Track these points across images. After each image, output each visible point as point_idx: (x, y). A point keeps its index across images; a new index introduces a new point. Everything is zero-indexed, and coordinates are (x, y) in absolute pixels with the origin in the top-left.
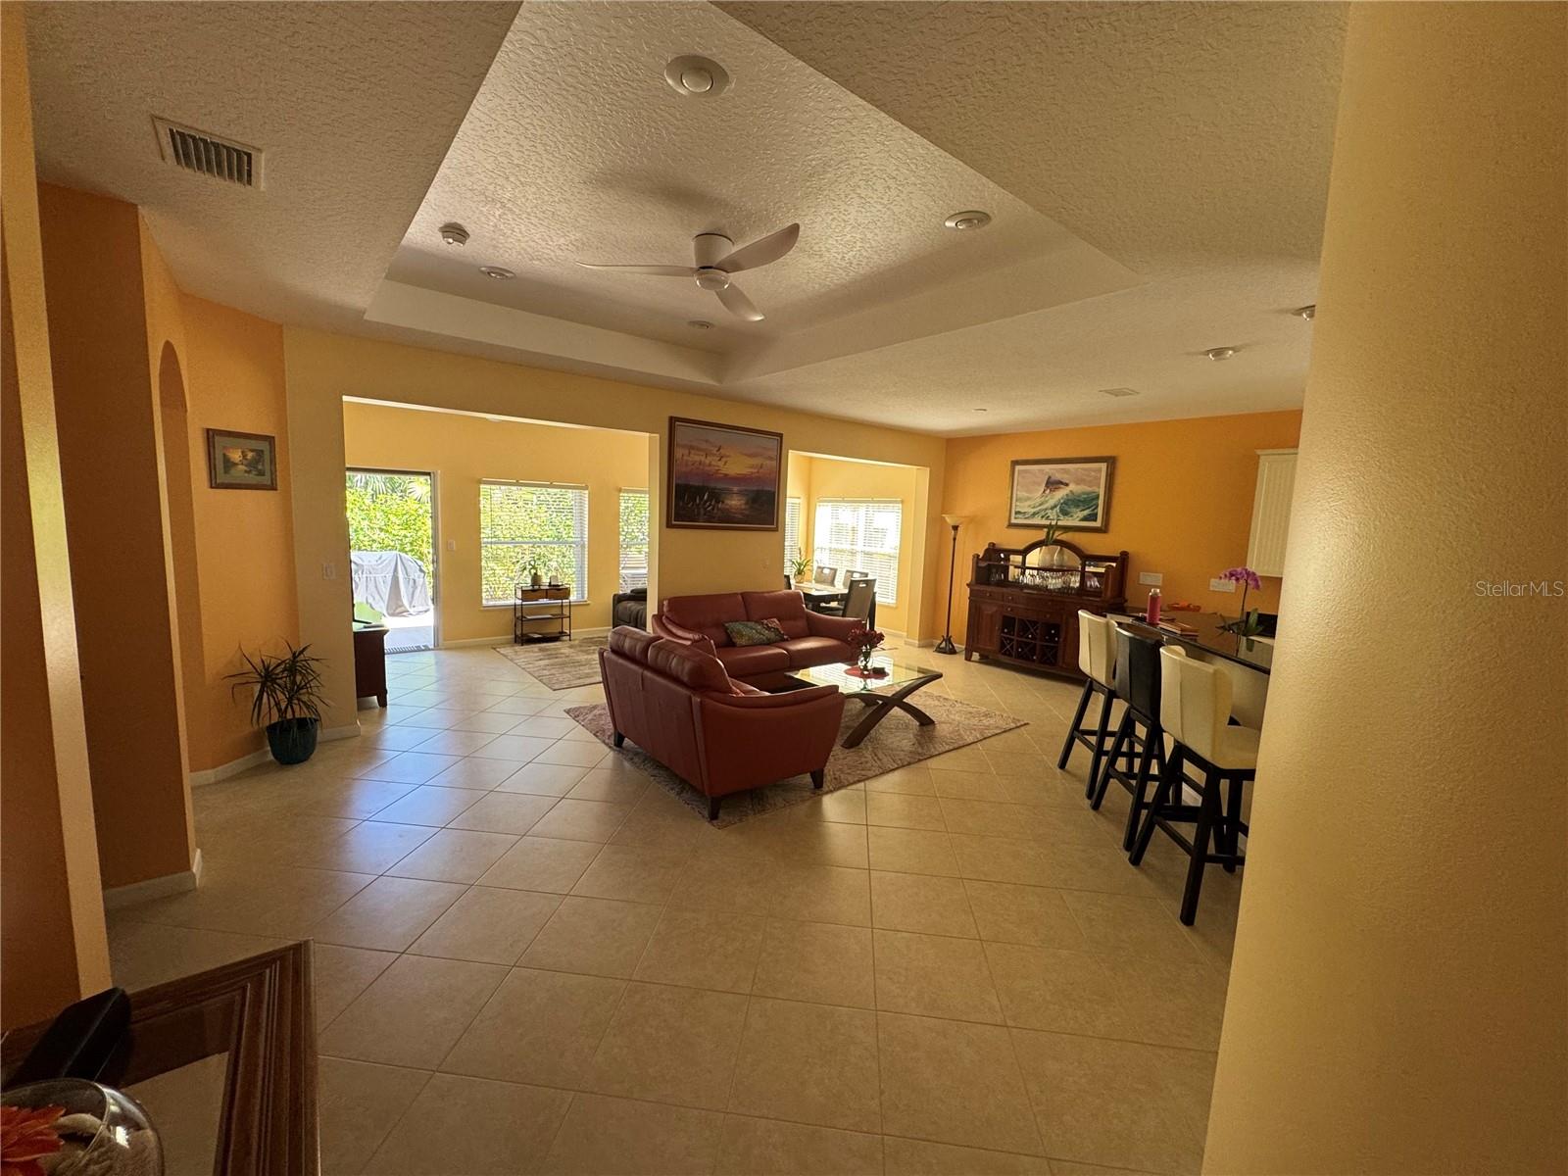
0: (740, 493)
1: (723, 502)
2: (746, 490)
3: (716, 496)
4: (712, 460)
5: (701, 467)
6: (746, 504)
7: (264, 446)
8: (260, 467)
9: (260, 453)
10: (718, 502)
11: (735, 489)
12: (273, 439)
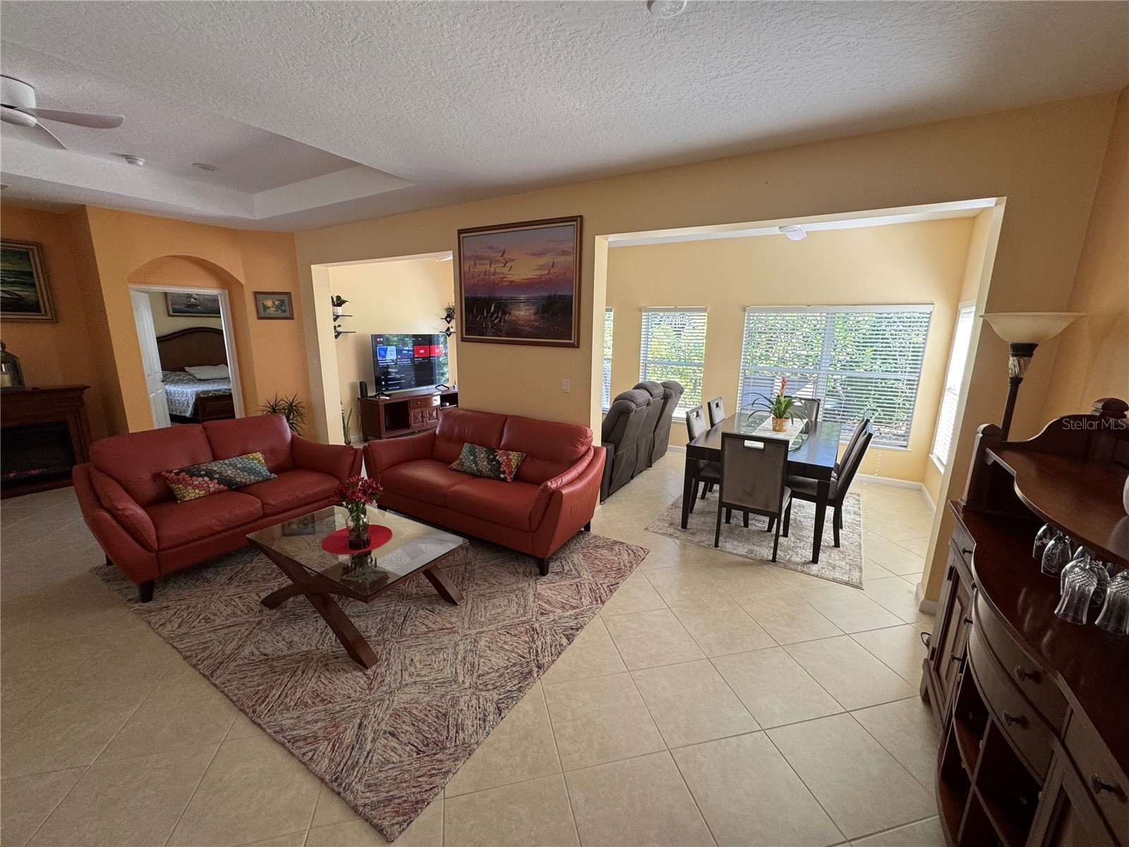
0: (527, 301)
1: (510, 314)
2: (535, 298)
4: (497, 268)
5: (487, 277)
7: (285, 298)
8: (283, 308)
9: (282, 301)
11: (522, 297)
12: (290, 293)
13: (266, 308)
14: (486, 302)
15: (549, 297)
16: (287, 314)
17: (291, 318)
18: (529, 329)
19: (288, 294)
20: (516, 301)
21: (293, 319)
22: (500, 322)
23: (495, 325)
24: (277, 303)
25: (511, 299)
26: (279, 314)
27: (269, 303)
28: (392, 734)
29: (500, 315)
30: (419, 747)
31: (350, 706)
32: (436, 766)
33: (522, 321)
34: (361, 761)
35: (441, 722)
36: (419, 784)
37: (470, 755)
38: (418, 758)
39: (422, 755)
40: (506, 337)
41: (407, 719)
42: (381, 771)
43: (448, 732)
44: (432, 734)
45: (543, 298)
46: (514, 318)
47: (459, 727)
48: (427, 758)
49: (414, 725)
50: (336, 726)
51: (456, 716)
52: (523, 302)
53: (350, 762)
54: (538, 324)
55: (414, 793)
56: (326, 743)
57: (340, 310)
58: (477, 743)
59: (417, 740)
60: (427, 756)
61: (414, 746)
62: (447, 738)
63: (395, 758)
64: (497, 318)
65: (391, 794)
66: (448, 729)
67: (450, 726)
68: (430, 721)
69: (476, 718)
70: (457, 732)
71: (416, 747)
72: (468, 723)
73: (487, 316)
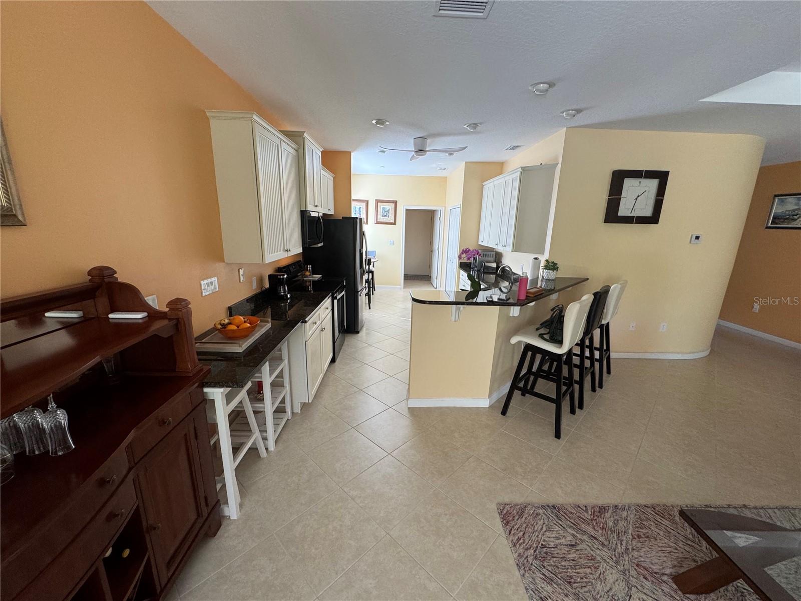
28: (572, 545)
30: (548, 549)
31: (622, 544)
32: (525, 545)
34: (560, 522)
35: (562, 575)
36: (519, 530)
37: (518, 565)
38: (539, 542)
39: (540, 545)
41: (583, 561)
42: (544, 524)
43: (549, 571)
47: (550, 581)
48: (535, 545)
49: (573, 560)
50: (602, 528)
51: (563, 587)
53: (563, 518)
55: (515, 525)
56: (589, 517)
58: (523, 575)
59: (556, 552)
60: (537, 547)
61: (551, 548)
62: (544, 567)
63: (548, 534)
65: (524, 518)
66: (551, 573)
67: (553, 576)
68: (569, 570)
70: (543, 574)
71: (549, 548)
72: (549, 588)
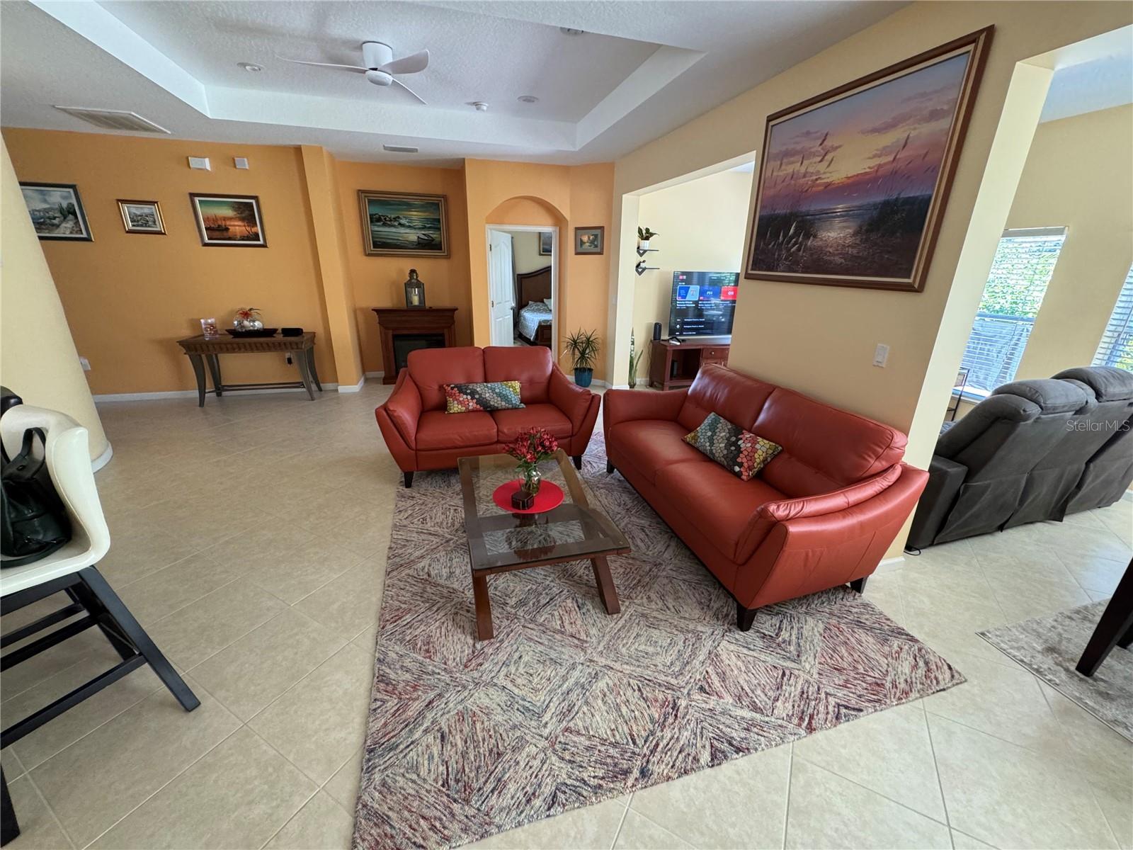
0: (847, 215)
1: (815, 236)
2: (860, 208)
3: (807, 226)
6: (855, 234)
7: (598, 232)
8: (596, 243)
9: (596, 236)
10: (807, 236)
11: (840, 207)
12: (603, 227)
13: (582, 243)
14: (785, 221)
15: (886, 204)
16: (598, 250)
17: (601, 253)
18: (838, 260)
19: (602, 228)
20: (826, 216)
21: (602, 254)
22: (799, 249)
23: (791, 255)
24: (591, 237)
25: (823, 212)
26: (592, 249)
27: (585, 239)
28: (443, 738)
29: (800, 239)
30: (451, 776)
31: (439, 674)
32: (444, 818)
33: (831, 247)
34: (402, 747)
35: (489, 762)
36: (416, 826)
37: (482, 837)
38: (439, 790)
39: (444, 790)
40: (803, 272)
41: (466, 729)
42: (403, 775)
43: (486, 781)
44: (471, 772)
45: (875, 206)
46: (820, 243)
47: (500, 786)
48: (445, 799)
49: (466, 742)
50: (415, 688)
51: (507, 766)
52: (838, 217)
53: (394, 740)
54: (855, 251)
55: (405, 834)
56: (396, 701)
57: (645, 244)
59: (455, 766)
60: (448, 796)
61: (448, 771)
62: (480, 789)
63: (424, 772)
64: (795, 243)
65: (390, 813)
66: (488, 778)
67: (493, 776)
68: (481, 751)
69: (523, 788)
70: (492, 791)
71: (448, 775)
72: (512, 787)
73: (782, 242)
